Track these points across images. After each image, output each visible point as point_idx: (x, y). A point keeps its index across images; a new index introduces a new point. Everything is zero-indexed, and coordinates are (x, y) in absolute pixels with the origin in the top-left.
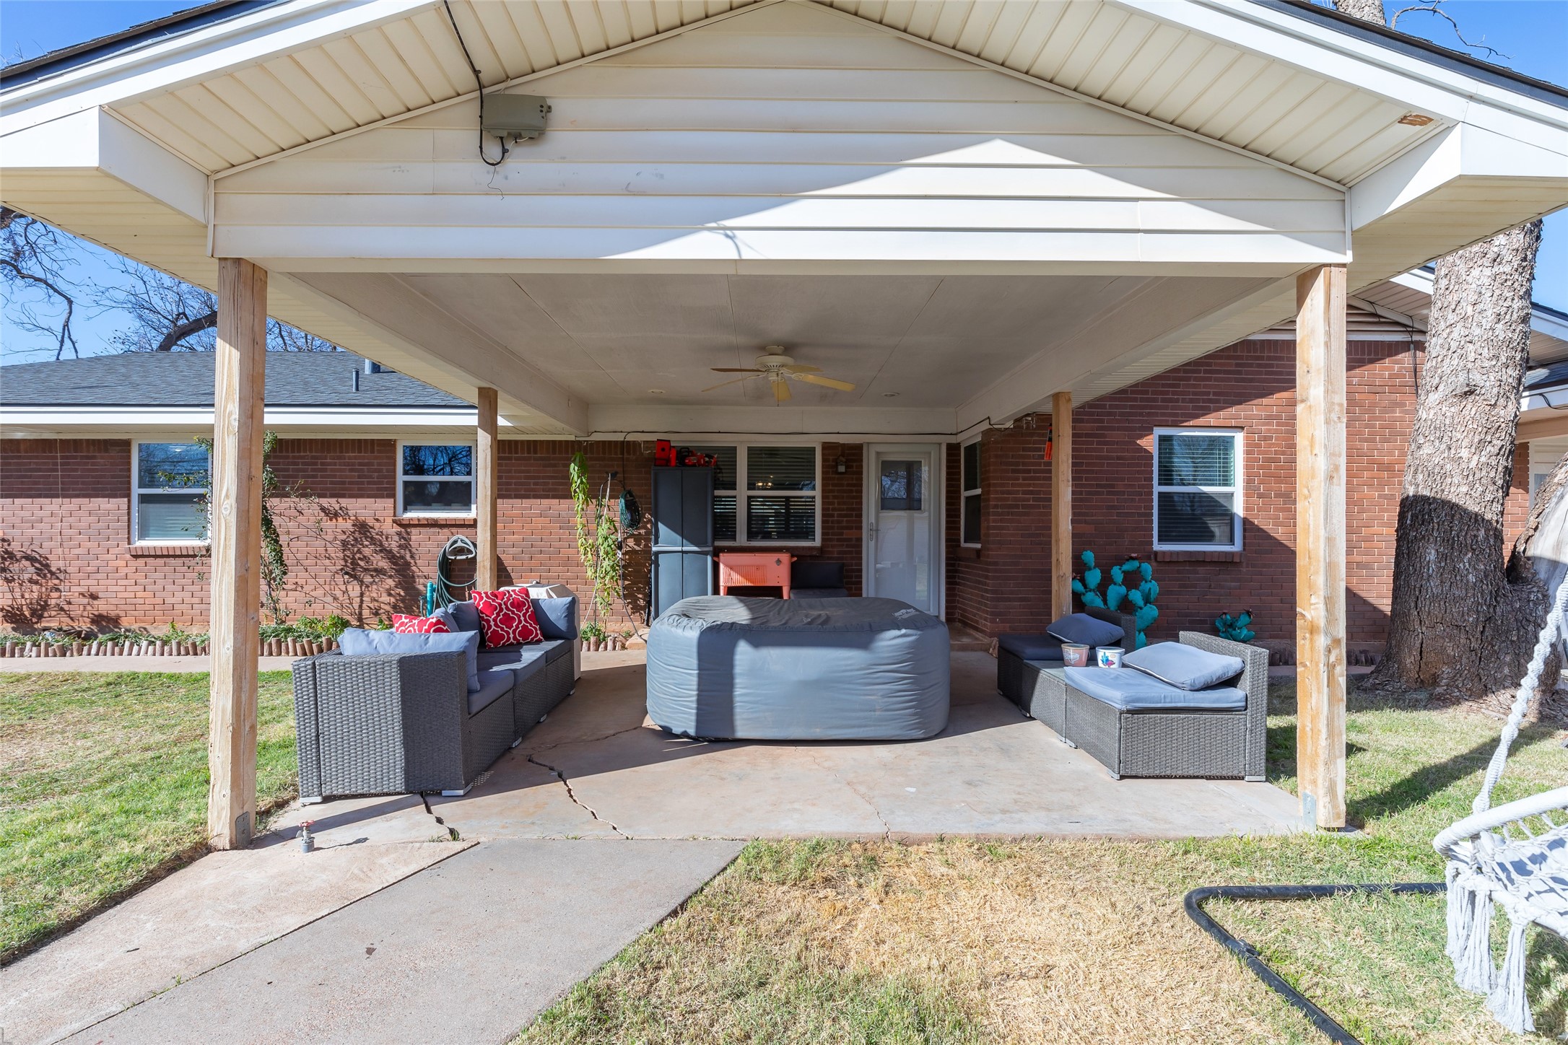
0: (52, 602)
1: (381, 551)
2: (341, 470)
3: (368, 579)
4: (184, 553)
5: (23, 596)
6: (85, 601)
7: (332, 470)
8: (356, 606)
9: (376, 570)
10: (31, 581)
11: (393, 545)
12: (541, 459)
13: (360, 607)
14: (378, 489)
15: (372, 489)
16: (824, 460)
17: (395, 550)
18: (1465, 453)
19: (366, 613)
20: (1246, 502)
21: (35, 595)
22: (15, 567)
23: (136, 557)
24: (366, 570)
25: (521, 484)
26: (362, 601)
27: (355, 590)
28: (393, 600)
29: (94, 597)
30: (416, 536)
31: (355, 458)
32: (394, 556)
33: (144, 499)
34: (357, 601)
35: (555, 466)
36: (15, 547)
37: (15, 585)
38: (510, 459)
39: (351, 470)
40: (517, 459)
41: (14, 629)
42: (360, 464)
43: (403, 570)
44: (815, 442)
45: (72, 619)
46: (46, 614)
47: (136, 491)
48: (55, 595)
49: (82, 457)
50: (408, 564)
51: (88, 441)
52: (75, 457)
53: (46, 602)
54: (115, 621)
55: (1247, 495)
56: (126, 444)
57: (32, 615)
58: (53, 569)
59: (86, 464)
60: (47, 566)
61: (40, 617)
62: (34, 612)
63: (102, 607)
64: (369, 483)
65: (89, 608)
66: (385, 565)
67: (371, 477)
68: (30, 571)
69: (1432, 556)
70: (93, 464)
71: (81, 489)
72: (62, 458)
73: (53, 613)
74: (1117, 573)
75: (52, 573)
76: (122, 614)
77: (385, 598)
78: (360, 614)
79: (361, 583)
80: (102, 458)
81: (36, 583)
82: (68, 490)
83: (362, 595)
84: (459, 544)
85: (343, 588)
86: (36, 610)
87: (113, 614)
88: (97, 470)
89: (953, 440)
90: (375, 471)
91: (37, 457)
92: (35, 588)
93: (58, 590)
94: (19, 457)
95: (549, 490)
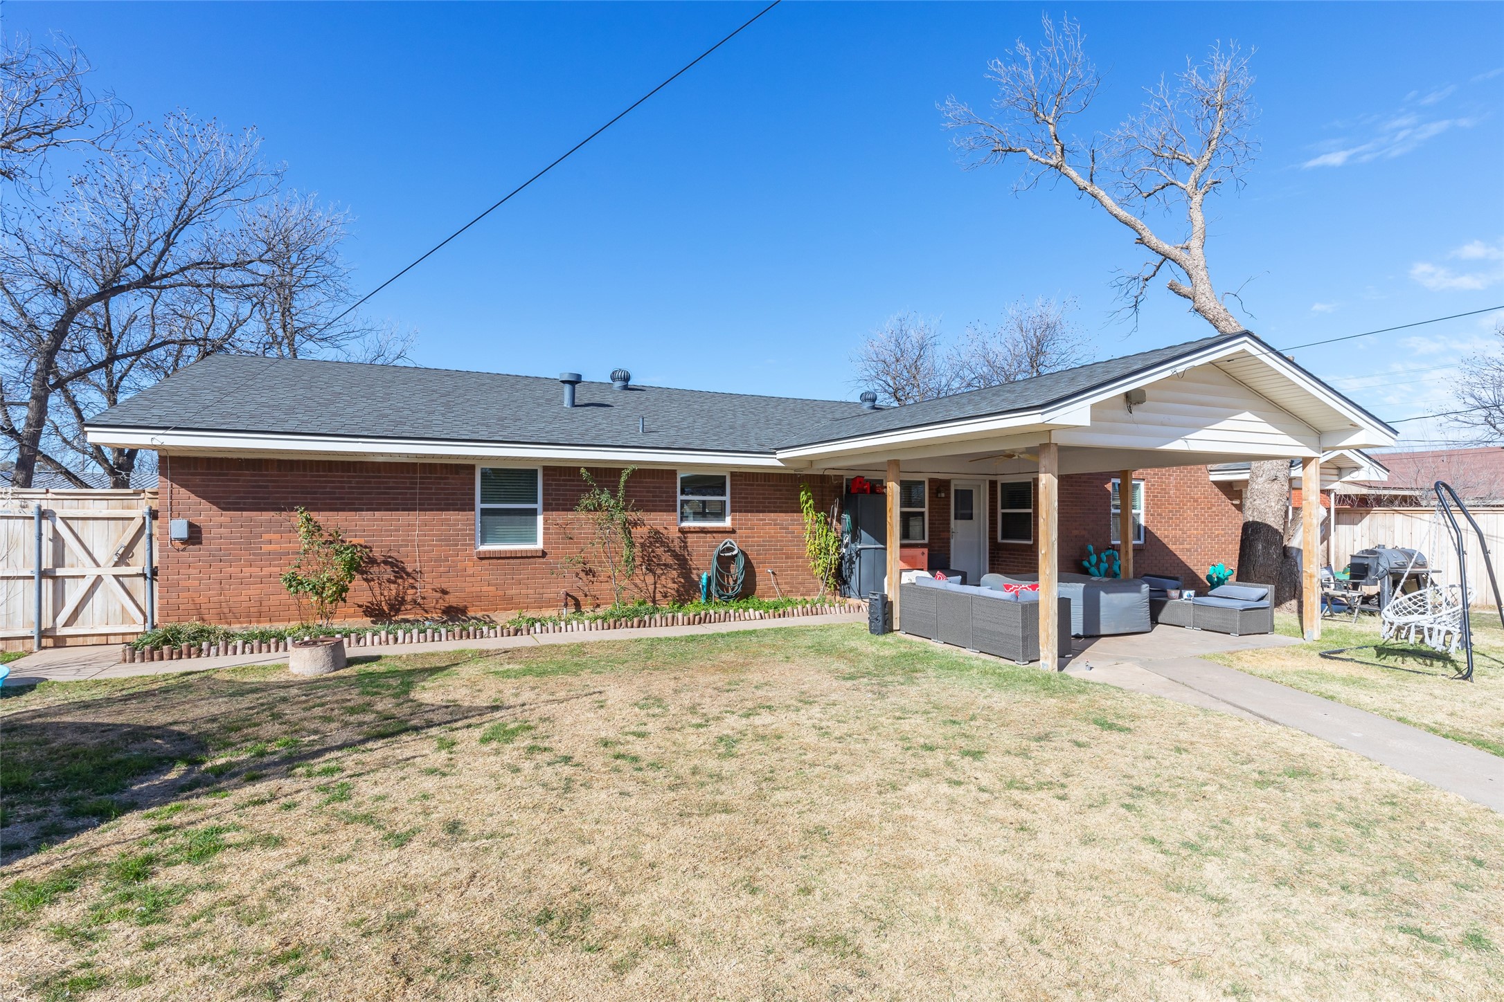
0: (409, 598)
1: (668, 551)
2: (640, 492)
3: (659, 572)
4: (524, 555)
5: (382, 594)
6: (439, 595)
7: (634, 491)
8: (651, 590)
9: (664, 565)
10: (389, 581)
11: (676, 545)
12: (772, 486)
13: (654, 592)
14: (667, 506)
15: (662, 506)
16: (930, 489)
17: (677, 549)
18: (1273, 504)
19: (658, 596)
20: (1146, 518)
21: (394, 592)
22: (375, 569)
23: (481, 559)
24: (658, 565)
25: (761, 503)
26: (655, 588)
27: (650, 579)
28: (675, 586)
29: (444, 592)
30: (691, 539)
31: (651, 483)
32: (677, 555)
33: (484, 512)
34: (651, 588)
35: (780, 490)
36: (377, 554)
37: (375, 584)
38: (752, 485)
39: (648, 492)
40: (758, 485)
41: (373, 622)
42: (654, 487)
43: (683, 563)
44: (924, 478)
45: (426, 612)
46: (403, 608)
47: (479, 505)
48: (410, 591)
49: (436, 478)
50: (686, 560)
51: (441, 465)
52: (430, 478)
53: (403, 598)
54: (464, 611)
55: (1147, 515)
56: (472, 467)
57: (390, 610)
58: (409, 570)
59: (439, 484)
60: (403, 569)
61: (398, 611)
62: (392, 607)
63: (452, 600)
64: (660, 501)
65: (441, 601)
66: (670, 561)
67: (661, 497)
68: (388, 573)
69: (1260, 547)
70: (445, 484)
71: (436, 504)
72: (421, 478)
73: (409, 607)
74: (1103, 556)
75: (408, 574)
76: (468, 604)
77: (671, 585)
78: (654, 597)
79: (654, 574)
80: (453, 479)
81: (394, 582)
82: (423, 504)
83: (655, 583)
84: (728, 545)
85: (642, 578)
86: (394, 605)
87: (461, 605)
88: (448, 489)
89: (993, 478)
90: (665, 492)
91: (396, 478)
92: (392, 586)
93: (413, 587)
94: (379, 477)
95: (778, 507)
